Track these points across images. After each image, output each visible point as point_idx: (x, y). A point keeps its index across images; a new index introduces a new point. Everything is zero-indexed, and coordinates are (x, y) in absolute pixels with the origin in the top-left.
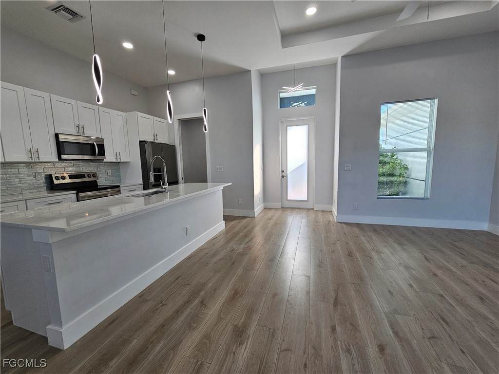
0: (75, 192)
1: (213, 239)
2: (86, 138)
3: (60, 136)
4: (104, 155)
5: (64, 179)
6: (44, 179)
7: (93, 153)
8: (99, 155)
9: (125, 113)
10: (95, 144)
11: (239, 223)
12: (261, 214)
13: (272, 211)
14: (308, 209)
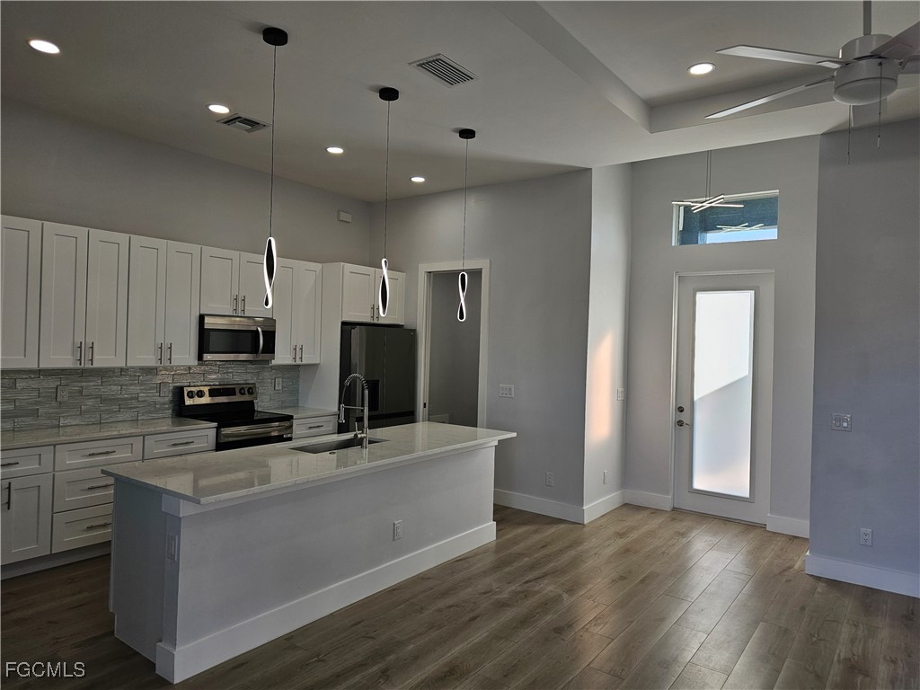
0: (215, 424)
1: (458, 561)
2: (246, 320)
3: (207, 320)
4: (273, 351)
5: (201, 396)
6: (171, 395)
7: (254, 350)
8: (264, 351)
9: (320, 265)
10: (260, 329)
11: (535, 532)
12: (603, 520)
13: (641, 516)
14: (750, 527)
